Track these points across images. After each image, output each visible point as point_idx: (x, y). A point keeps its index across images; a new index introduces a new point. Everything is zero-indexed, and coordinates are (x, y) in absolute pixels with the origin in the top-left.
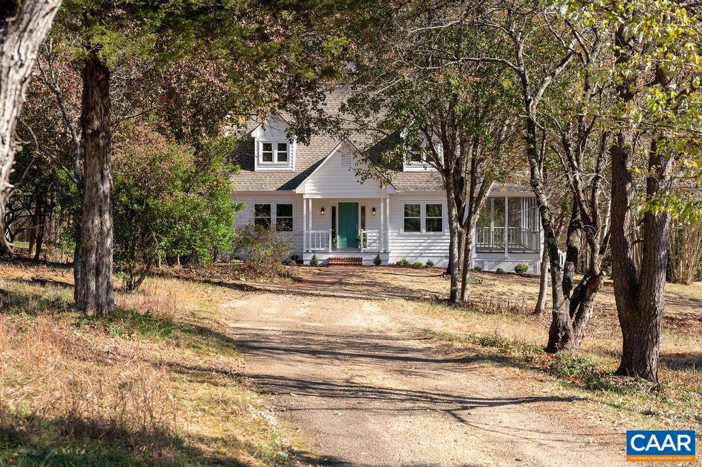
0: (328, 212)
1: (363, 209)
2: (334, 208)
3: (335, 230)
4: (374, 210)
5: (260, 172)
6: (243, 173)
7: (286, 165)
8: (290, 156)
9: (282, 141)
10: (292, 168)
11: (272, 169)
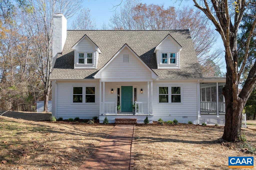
0: (115, 91)
1: (135, 90)
2: (119, 89)
3: (119, 102)
4: (142, 90)
5: (77, 69)
6: (67, 70)
7: (92, 66)
8: (94, 60)
9: (90, 52)
10: (95, 67)
11: (84, 68)
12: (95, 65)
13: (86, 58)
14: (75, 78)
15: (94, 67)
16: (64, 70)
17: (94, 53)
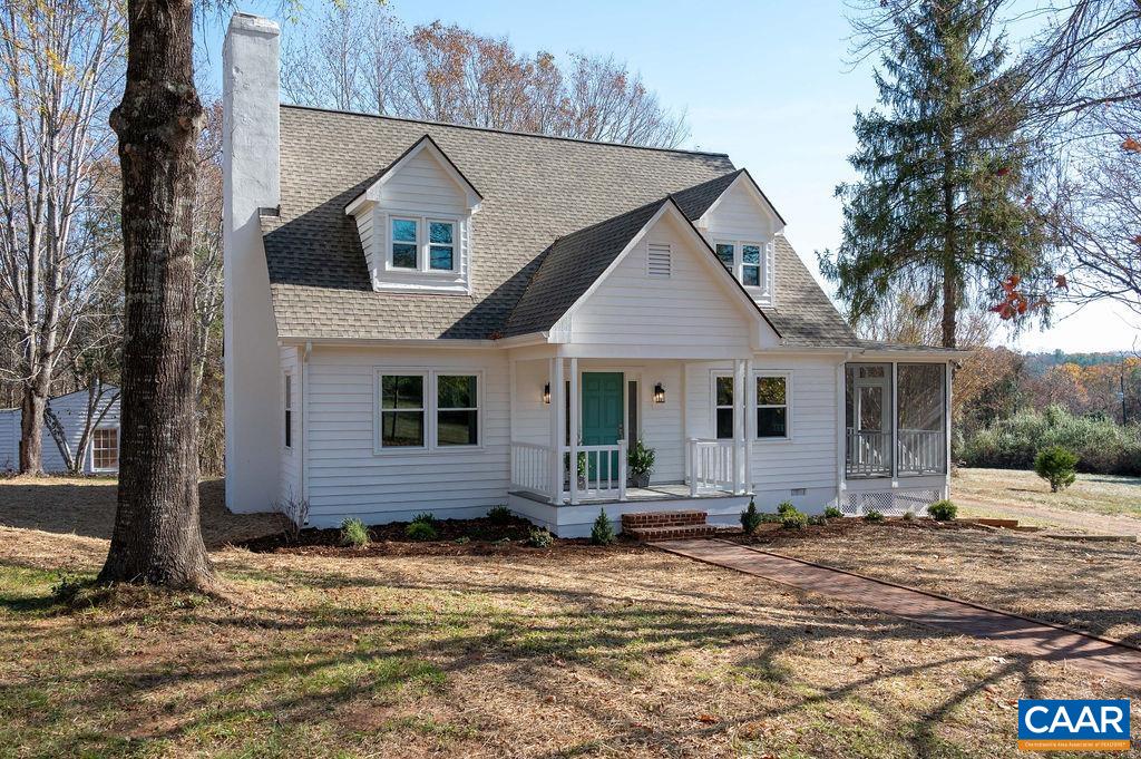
1: (633, 385)
4: (658, 390)
5: (389, 293)
6: (343, 292)
7: (451, 280)
8: (462, 256)
9: (441, 219)
10: (466, 285)
11: (417, 287)
12: (465, 278)
13: (427, 243)
14: (399, 337)
15: (459, 284)
16: (327, 292)
17: (462, 225)
